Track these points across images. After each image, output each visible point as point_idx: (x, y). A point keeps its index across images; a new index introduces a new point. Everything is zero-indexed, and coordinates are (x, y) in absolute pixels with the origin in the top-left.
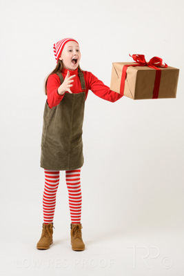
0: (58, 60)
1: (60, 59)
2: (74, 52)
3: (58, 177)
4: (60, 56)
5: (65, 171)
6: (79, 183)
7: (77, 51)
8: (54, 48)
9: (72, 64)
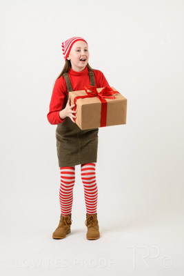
0: (66, 59)
1: (68, 59)
2: (82, 52)
4: (67, 56)
5: (80, 165)
6: (95, 177)
7: (86, 50)
8: (63, 46)
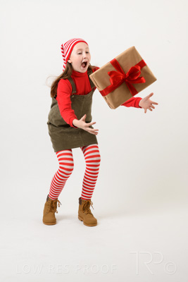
1: (69, 61)
2: (84, 55)
4: (68, 58)
8: (62, 49)
9: (82, 68)
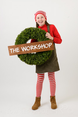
3: (44, 76)
